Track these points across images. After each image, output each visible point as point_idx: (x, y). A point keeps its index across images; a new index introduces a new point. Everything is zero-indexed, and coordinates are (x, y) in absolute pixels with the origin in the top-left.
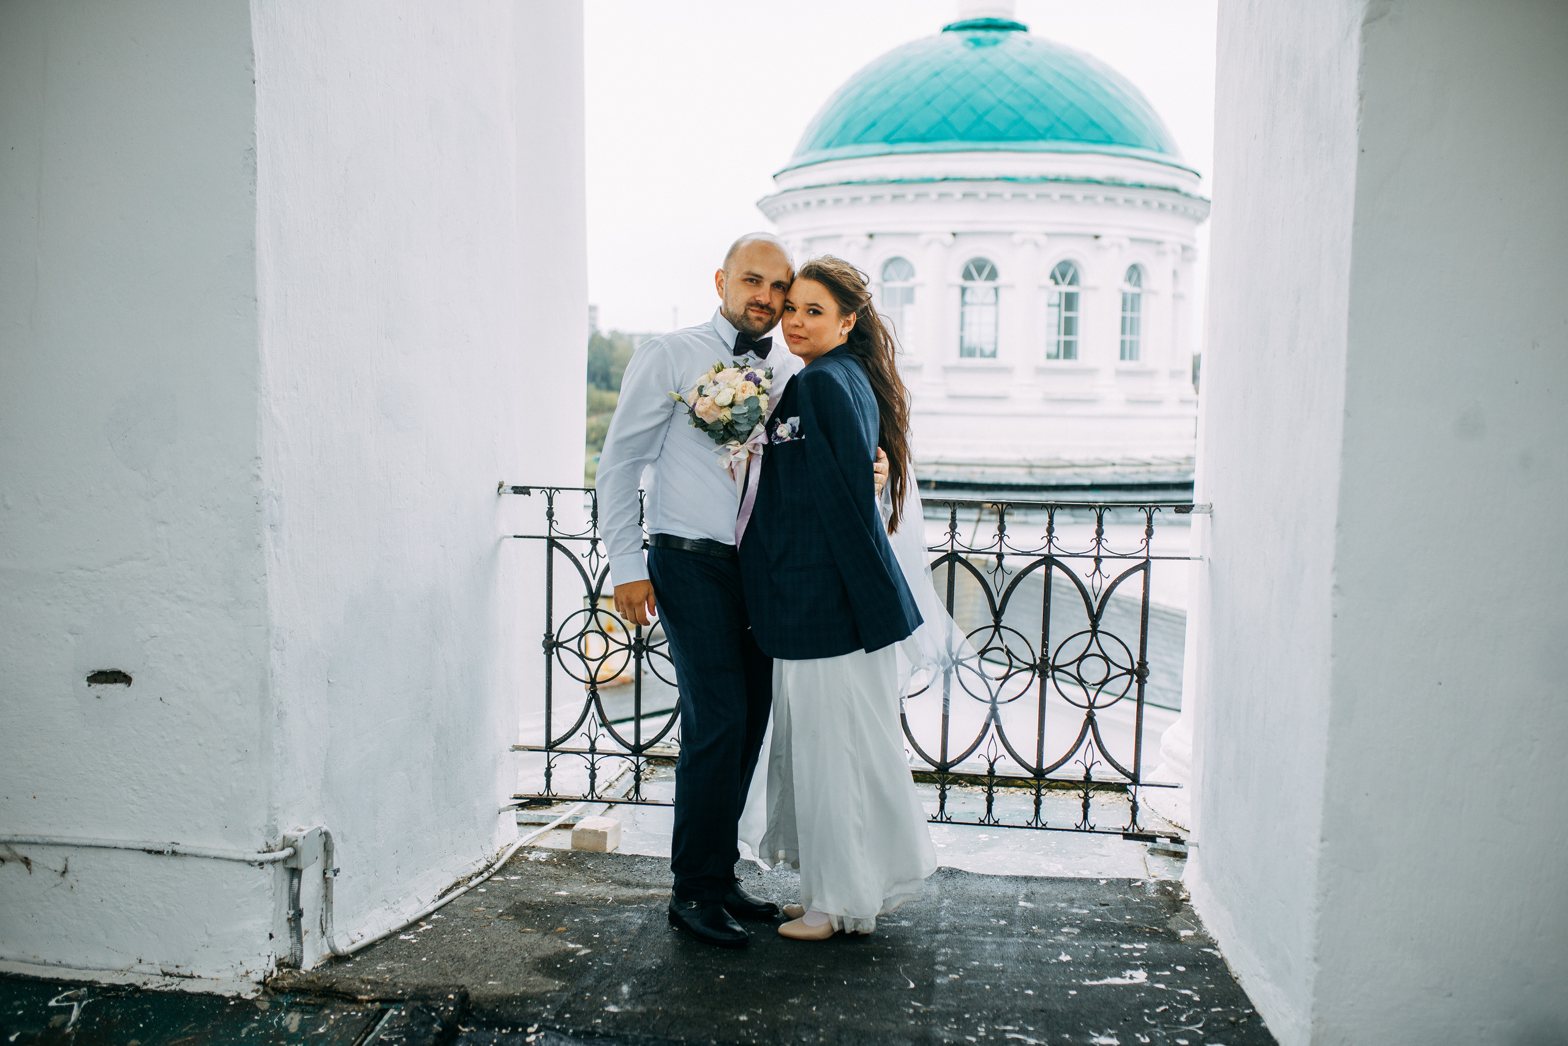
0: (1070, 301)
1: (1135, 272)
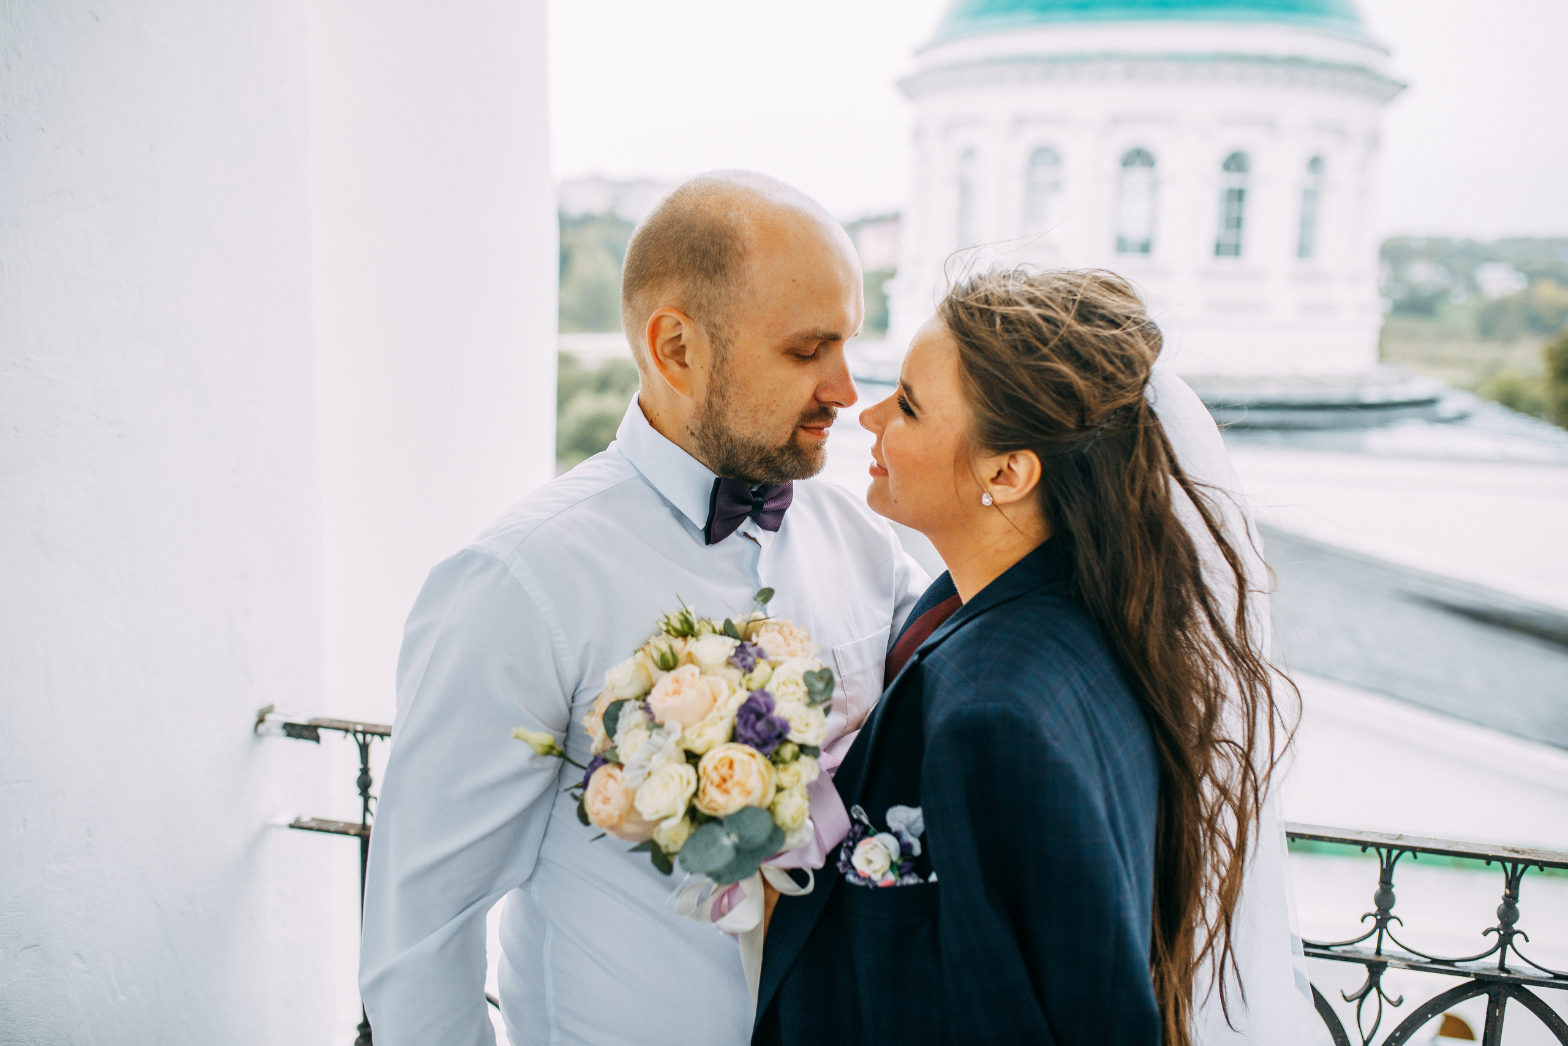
0: (1238, 196)
1: (1315, 163)
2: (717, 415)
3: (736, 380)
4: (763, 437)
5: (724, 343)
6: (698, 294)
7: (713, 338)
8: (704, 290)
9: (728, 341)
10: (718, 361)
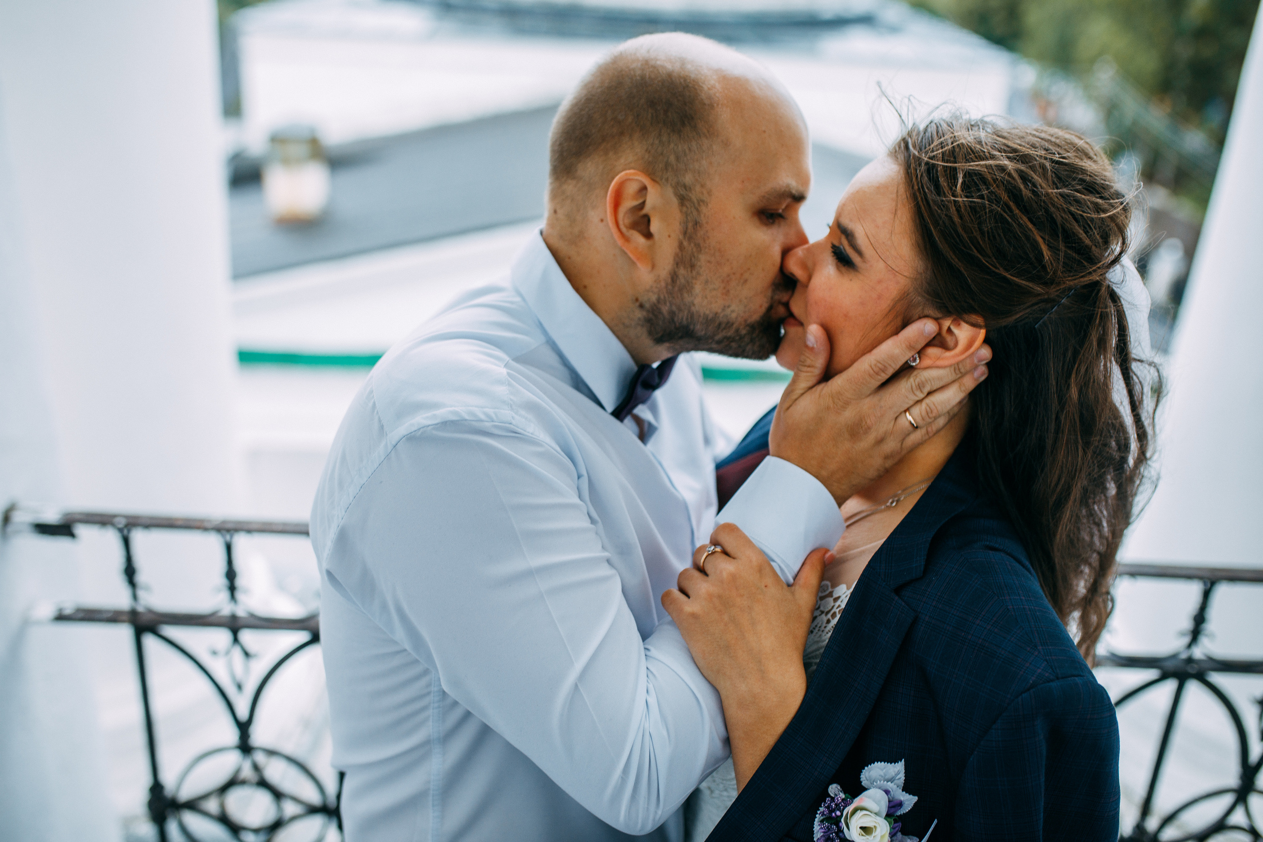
2: (681, 290)
3: (709, 246)
4: (733, 311)
5: (696, 205)
6: (665, 152)
7: (683, 200)
8: (672, 145)
9: (701, 201)
10: (690, 225)
